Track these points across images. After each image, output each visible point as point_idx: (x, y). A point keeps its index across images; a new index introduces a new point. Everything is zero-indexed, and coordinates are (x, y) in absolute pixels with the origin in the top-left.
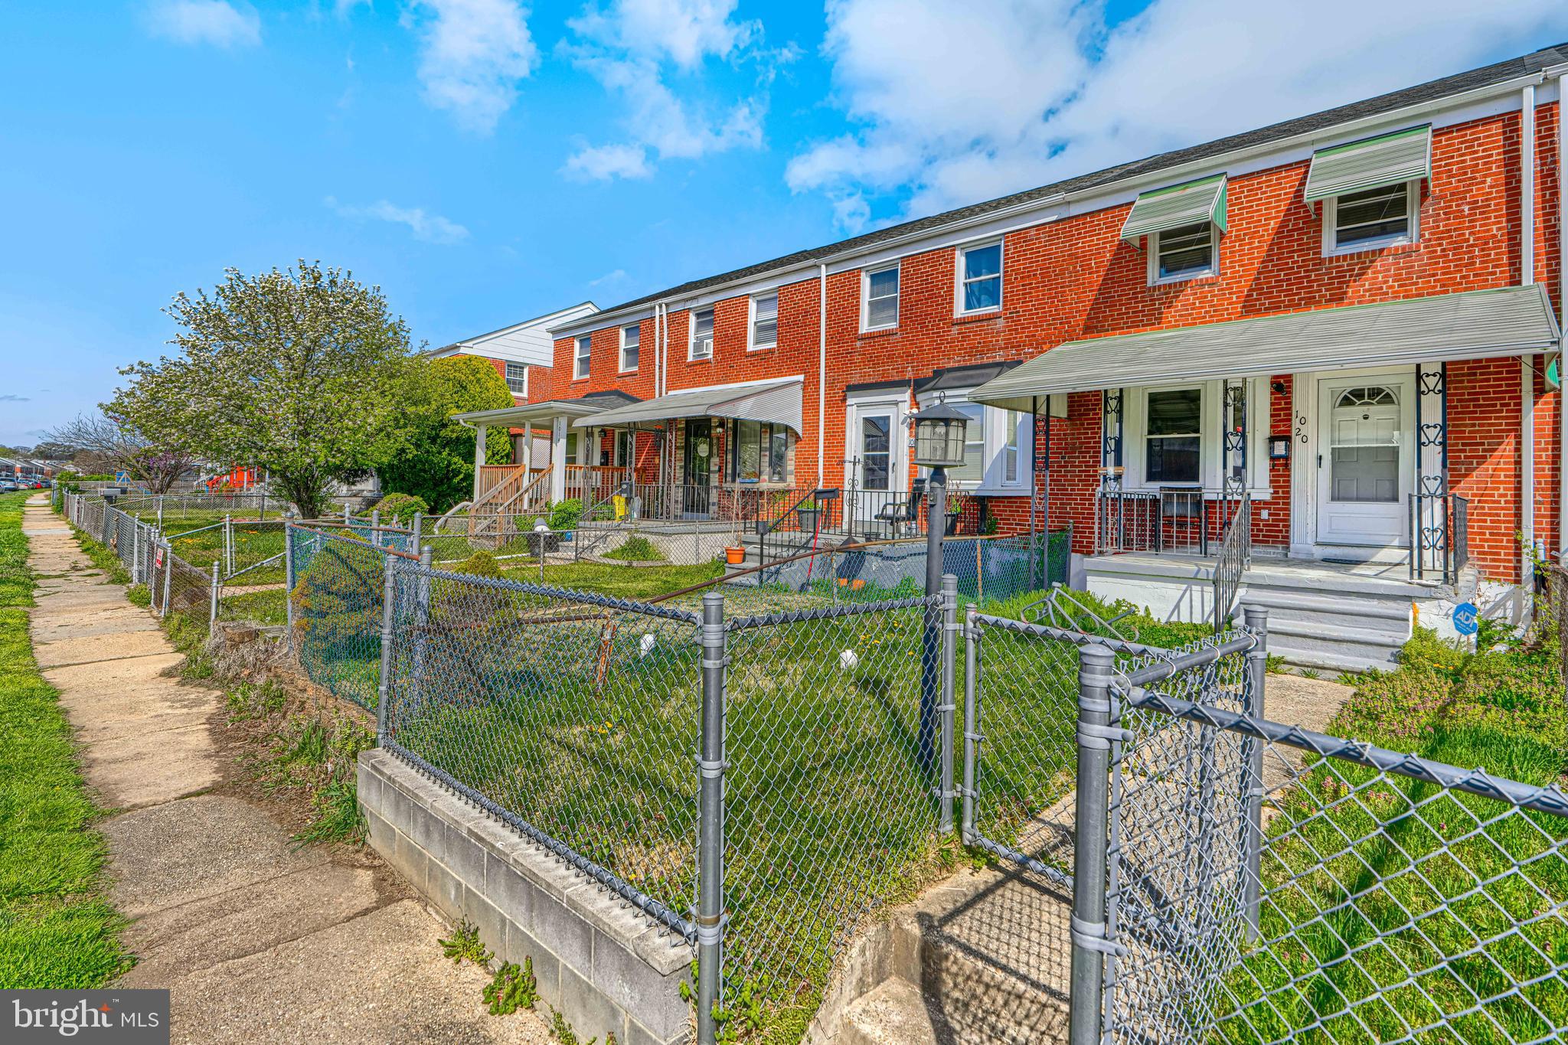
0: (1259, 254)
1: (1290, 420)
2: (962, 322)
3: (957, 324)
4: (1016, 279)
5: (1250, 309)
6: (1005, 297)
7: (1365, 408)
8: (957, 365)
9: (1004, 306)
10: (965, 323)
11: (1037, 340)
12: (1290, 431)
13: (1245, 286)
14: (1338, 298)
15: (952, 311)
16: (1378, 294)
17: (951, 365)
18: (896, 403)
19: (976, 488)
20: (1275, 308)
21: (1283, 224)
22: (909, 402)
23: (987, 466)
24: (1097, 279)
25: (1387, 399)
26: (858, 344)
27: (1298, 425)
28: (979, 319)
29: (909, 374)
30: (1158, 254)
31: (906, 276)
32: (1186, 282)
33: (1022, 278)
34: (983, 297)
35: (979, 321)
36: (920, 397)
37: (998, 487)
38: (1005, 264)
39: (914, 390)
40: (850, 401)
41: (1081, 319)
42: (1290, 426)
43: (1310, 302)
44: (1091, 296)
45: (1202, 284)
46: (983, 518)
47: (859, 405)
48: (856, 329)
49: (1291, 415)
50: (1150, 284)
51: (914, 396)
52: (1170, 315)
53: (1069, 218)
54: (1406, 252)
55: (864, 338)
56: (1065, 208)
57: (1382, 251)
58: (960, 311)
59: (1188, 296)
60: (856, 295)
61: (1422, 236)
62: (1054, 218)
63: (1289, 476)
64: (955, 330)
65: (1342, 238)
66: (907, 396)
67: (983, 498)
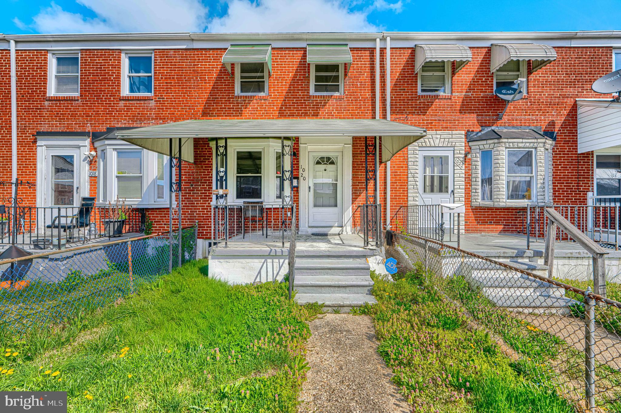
0: (285, 88)
1: (298, 169)
2: (127, 99)
3: (123, 100)
4: (161, 78)
5: (282, 115)
6: (155, 88)
7: (325, 166)
8: (123, 126)
9: (155, 93)
10: (128, 100)
11: (175, 117)
12: (298, 175)
13: (279, 102)
14: (316, 115)
15: (119, 91)
16: (330, 116)
17: (119, 125)
18: (79, 147)
19: (137, 203)
20: (292, 115)
21: (295, 76)
22: (88, 147)
23: (145, 188)
24: (209, 86)
25: (332, 163)
26: (46, 103)
27: (302, 172)
28: (138, 99)
29: (89, 128)
30: (240, 80)
31: (85, 63)
32: (254, 96)
33: (166, 78)
34: (141, 87)
35: (138, 100)
36: (97, 144)
37: (151, 202)
38: (155, 68)
39: (93, 139)
40: (39, 143)
41: (200, 108)
42: (298, 172)
43: (306, 115)
44: (206, 96)
45: (261, 98)
46: (143, 222)
47: (48, 147)
48: (45, 93)
49: (298, 167)
50: (236, 94)
51: (93, 143)
52: (246, 112)
53: (193, 49)
54: (340, 98)
55: (51, 99)
56: (191, 42)
57: (332, 96)
58: (125, 91)
59: (254, 103)
60: (44, 68)
61: (345, 93)
62: (184, 47)
63: (298, 196)
64: (122, 103)
65: (317, 88)
66: (87, 142)
67: (143, 209)
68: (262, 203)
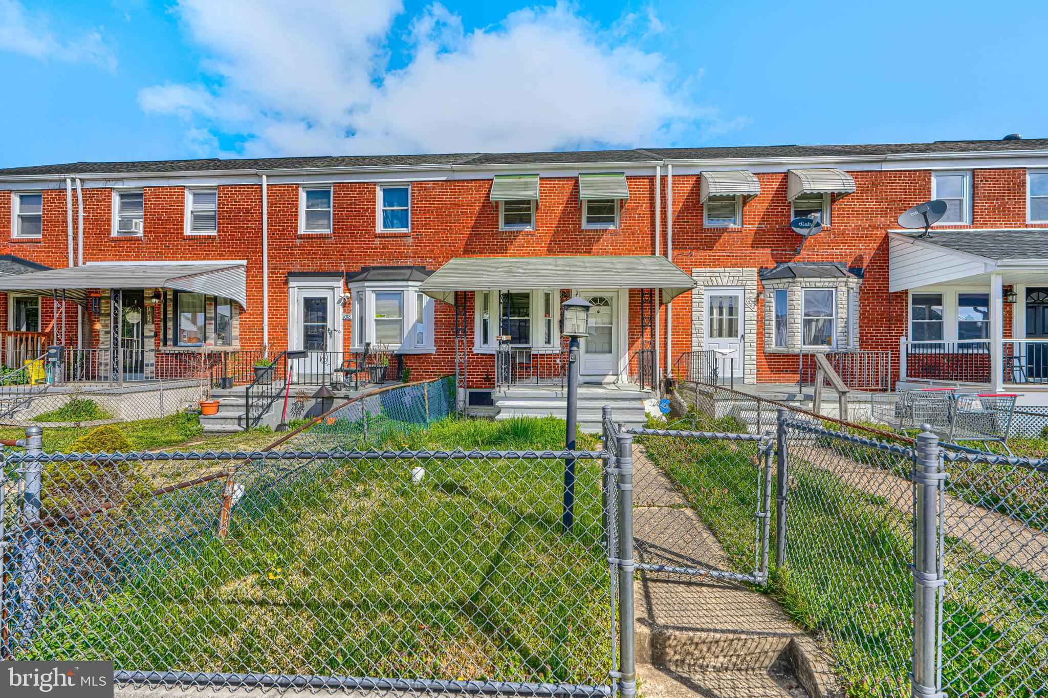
0: (555, 222)
2: (382, 236)
3: (379, 237)
4: (420, 213)
5: (551, 251)
6: (413, 224)
7: (599, 307)
8: (379, 265)
9: (412, 229)
10: (384, 237)
11: (434, 254)
13: (548, 238)
14: (588, 252)
15: (375, 227)
16: (604, 252)
17: (375, 264)
18: (332, 288)
19: (398, 348)
20: (562, 252)
21: (565, 209)
22: (342, 288)
23: (406, 333)
24: (471, 221)
25: (606, 304)
26: (298, 241)
28: (395, 236)
29: (342, 268)
30: (504, 213)
31: (338, 197)
32: (520, 232)
33: (424, 213)
34: (395, 222)
35: (395, 237)
36: (351, 285)
37: (412, 348)
38: (412, 202)
39: (346, 279)
40: (291, 284)
41: (461, 245)
43: (577, 251)
44: (468, 231)
45: (528, 234)
46: (400, 368)
47: (299, 288)
48: (296, 230)
50: (500, 230)
51: (346, 284)
52: (512, 249)
53: (454, 181)
54: (615, 233)
55: (302, 237)
56: (452, 173)
57: (606, 230)
58: (380, 228)
59: (520, 239)
60: (295, 203)
61: (621, 226)
62: (444, 178)
64: (377, 241)
65: (590, 220)
66: (341, 283)
67: (401, 355)
68: (530, 348)
